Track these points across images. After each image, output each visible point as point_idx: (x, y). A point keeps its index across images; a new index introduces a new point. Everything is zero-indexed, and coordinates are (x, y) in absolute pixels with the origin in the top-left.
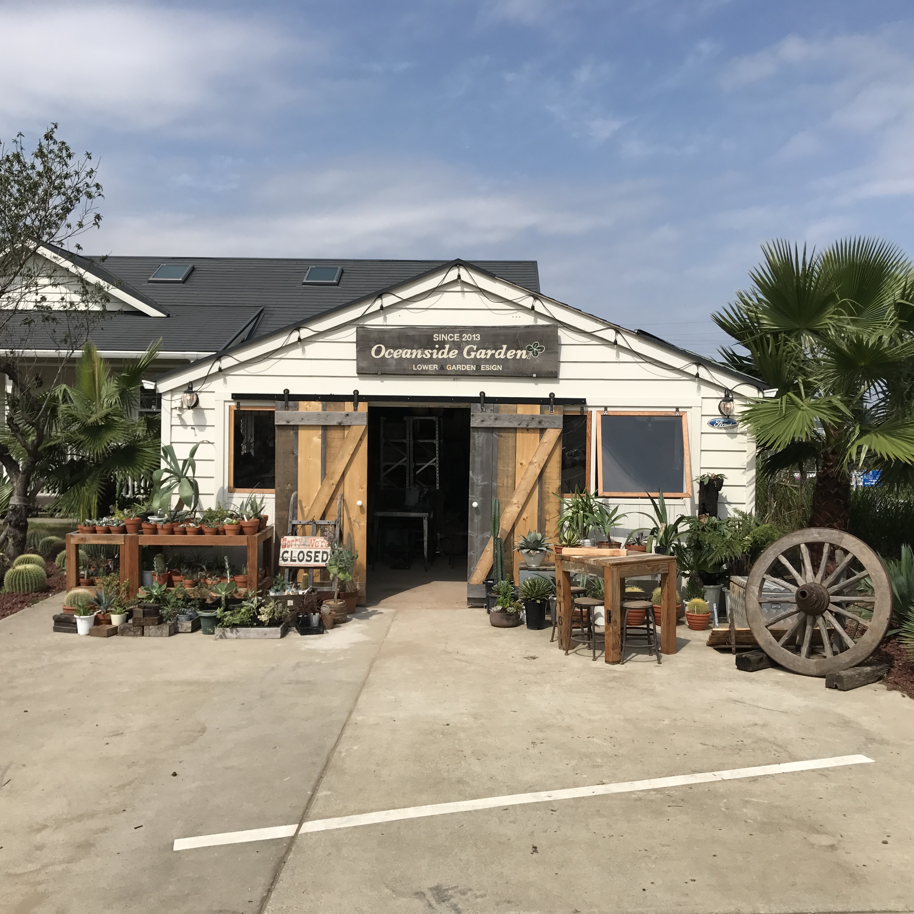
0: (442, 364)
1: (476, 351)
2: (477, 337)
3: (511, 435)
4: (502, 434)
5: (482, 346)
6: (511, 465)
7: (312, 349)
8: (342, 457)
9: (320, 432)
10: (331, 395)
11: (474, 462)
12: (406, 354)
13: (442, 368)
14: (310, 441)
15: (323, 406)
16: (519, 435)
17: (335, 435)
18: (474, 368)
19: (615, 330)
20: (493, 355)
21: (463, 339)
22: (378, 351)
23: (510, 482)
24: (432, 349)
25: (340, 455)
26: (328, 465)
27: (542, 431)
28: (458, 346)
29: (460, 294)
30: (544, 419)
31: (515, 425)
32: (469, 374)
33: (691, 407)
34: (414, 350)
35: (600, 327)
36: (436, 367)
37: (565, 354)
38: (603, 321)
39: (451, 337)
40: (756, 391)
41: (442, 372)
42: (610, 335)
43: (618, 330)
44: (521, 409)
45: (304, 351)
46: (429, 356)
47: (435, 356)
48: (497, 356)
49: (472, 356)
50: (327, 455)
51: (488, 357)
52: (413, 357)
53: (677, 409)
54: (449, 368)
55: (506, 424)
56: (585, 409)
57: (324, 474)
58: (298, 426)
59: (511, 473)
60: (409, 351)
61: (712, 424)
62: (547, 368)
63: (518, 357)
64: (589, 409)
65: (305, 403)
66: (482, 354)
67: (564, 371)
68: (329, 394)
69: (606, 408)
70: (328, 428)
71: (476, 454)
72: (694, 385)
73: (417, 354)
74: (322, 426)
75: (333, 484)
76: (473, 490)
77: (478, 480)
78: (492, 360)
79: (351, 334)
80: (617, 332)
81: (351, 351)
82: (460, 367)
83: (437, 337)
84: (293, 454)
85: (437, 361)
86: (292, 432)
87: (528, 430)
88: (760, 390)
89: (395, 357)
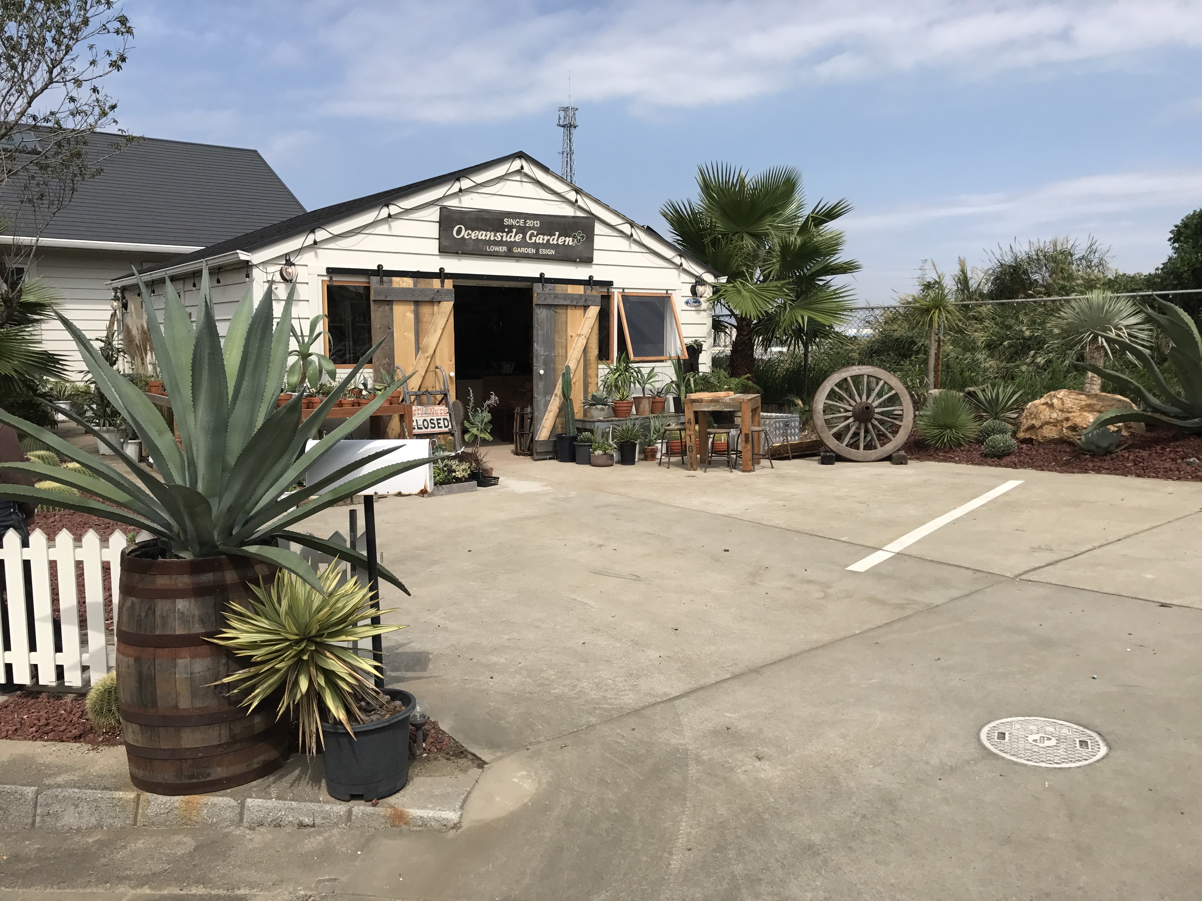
0: (510, 245)
1: (536, 236)
2: (537, 223)
3: (564, 311)
4: (558, 311)
5: (541, 231)
6: (564, 338)
7: (398, 226)
8: (435, 331)
9: (412, 308)
10: (418, 272)
11: (538, 334)
12: (482, 235)
13: (510, 250)
14: (405, 316)
15: (414, 283)
16: (570, 311)
17: (425, 310)
18: (534, 251)
19: (631, 225)
20: (548, 240)
21: (527, 225)
22: (459, 231)
23: (564, 352)
24: (503, 232)
25: (432, 330)
26: (420, 338)
27: (586, 307)
28: (522, 230)
29: (519, 183)
30: (588, 298)
31: (568, 302)
32: (530, 256)
33: (675, 290)
34: (488, 233)
35: (620, 221)
36: (505, 249)
37: (598, 242)
38: (623, 217)
39: (518, 222)
40: (713, 278)
41: (510, 254)
42: (626, 229)
43: (632, 225)
44: (571, 289)
45: (390, 227)
46: (500, 238)
47: (504, 239)
48: (551, 242)
49: (533, 241)
50: (420, 330)
51: (545, 242)
52: (487, 239)
53: (667, 290)
54: (516, 250)
55: (562, 302)
56: (610, 290)
57: (418, 349)
58: (392, 301)
59: (564, 345)
60: (484, 233)
61: (687, 303)
62: (586, 255)
63: (566, 244)
64: (613, 290)
65: (398, 279)
66: (541, 239)
67: (597, 257)
68: (416, 270)
69: (623, 289)
70: (419, 303)
71: (539, 328)
72: (675, 272)
73: (489, 236)
74: (414, 301)
75: (428, 357)
76: (537, 359)
77: (541, 351)
78: (548, 245)
79: (434, 213)
80: (632, 227)
81: (434, 230)
82: (523, 250)
83: (507, 222)
84: (390, 329)
85: (506, 243)
86: (387, 308)
87: (575, 306)
88: (716, 277)
89: (473, 238)
